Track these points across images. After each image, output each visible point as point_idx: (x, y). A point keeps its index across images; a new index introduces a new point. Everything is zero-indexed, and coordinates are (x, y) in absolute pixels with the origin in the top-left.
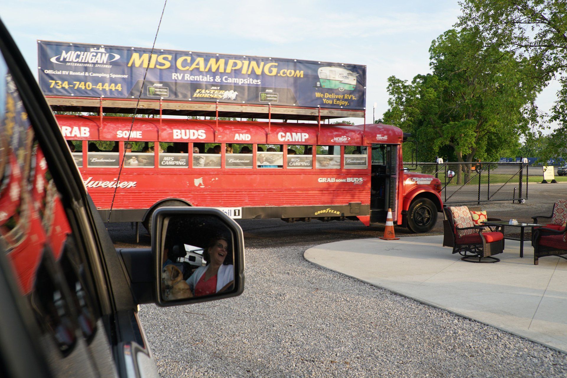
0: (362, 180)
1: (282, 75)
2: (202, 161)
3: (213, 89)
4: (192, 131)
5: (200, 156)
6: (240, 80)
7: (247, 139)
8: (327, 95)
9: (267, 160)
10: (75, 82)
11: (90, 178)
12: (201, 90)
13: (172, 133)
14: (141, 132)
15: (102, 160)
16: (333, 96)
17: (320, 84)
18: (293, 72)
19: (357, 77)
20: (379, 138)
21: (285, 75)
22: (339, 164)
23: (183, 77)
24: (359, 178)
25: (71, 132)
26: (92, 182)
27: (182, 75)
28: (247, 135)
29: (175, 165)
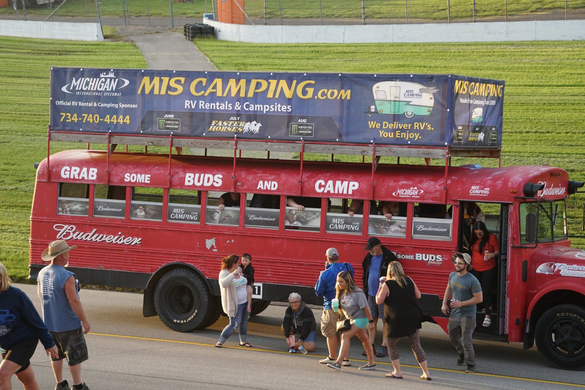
0: (441, 260)
1: (320, 97)
2: (217, 216)
3: (232, 120)
4: (207, 176)
5: (214, 209)
6: (265, 106)
7: (273, 189)
8: (386, 125)
9: (298, 219)
10: (83, 115)
11: (95, 230)
12: (217, 122)
13: (185, 178)
14: (150, 176)
15: (108, 209)
16: (396, 125)
17: (376, 108)
18: (336, 91)
19: (434, 94)
20: (474, 192)
21: (325, 97)
22: (404, 230)
23: (197, 104)
24: (436, 255)
25: (79, 174)
26: (96, 235)
27: (195, 102)
28: (273, 183)
29: (185, 219)
